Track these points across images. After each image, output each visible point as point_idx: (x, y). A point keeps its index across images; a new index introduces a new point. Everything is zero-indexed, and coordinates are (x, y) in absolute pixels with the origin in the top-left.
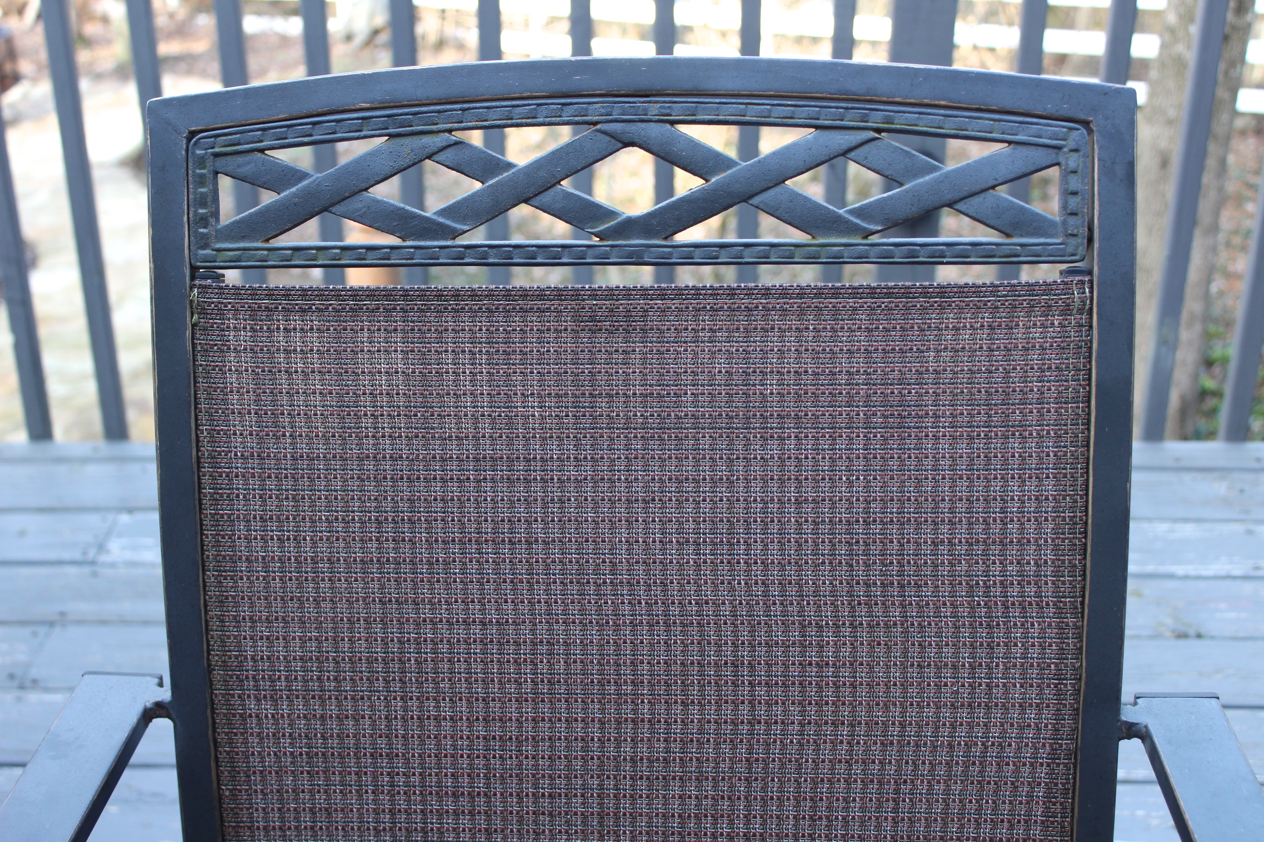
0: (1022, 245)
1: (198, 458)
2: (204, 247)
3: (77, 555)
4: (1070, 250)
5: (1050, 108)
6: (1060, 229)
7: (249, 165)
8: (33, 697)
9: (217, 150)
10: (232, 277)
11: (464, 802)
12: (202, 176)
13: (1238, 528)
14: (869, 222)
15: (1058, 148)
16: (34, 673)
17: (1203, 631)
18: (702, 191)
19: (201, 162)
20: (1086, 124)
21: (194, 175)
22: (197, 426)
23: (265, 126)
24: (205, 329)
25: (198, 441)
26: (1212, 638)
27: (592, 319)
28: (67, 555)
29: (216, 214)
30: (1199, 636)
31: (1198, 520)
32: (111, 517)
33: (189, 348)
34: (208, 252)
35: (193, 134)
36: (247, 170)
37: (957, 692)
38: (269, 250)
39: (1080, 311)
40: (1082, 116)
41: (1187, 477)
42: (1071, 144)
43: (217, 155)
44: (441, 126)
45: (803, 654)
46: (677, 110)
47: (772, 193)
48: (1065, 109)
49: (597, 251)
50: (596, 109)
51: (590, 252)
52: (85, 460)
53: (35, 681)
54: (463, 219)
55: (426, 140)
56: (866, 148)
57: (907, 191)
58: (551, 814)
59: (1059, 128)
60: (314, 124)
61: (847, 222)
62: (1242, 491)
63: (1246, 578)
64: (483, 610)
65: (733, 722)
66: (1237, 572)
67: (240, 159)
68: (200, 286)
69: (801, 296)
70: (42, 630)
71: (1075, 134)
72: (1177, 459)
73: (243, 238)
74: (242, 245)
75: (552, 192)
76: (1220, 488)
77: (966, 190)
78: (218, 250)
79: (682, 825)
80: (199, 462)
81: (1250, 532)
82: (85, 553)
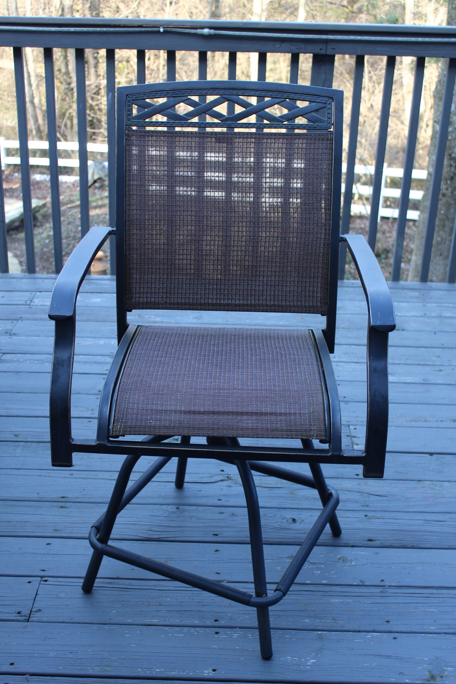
0: (317, 125)
1: (126, 170)
2: (129, 121)
3: (24, 303)
4: (328, 126)
5: (324, 94)
6: (326, 122)
7: (140, 102)
8: (15, 337)
9: (133, 99)
10: (134, 128)
11: (185, 256)
12: (129, 105)
13: (421, 304)
14: (283, 119)
15: (326, 103)
16: (14, 332)
17: (404, 329)
18: (245, 111)
19: (129, 101)
20: (332, 98)
21: (128, 104)
22: (126, 163)
23: (145, 94)
24: (129, 140)
25: (126, 166)
26: (407, 330)
27: (219, 139)
28: (20, 303)
29: (132, 113)
30: (403, 330)
31: (408, 302)
32: (34, 293)
33: (125, 144)
34: (130, 122)
35: (127, 95)
36: (140, 104)
37: (302, 229)
38: (144, 122)
39: (330, 140)
40: (331, 96)
41: (406, 291)
42: (329, 103)
43: (133, 100)
44: (186, 95)
45: (266, 219)
46: (240, 92)
47: (261, 112)
48: (328, 95)
49: (221, 124)
50: (222, 92)
51: (219, 124)
52: (22, 278)
53: (15, 334)
54: (190, 116)
55: (182, 98)
56: (283, 102)
57: (292, 112)
58: (206, 260)
59: (326, 99)
60: (156, 93)
61: (278, 119)
62: (424, 295)
63: (421, 317)
64: (191, 208)
65: (249, 236)
66: (419, 315)
67: (138, 101)
68: (128, 130)
69: (267, 135)
70: (15, 322)
71: (330, 100)
72: (403, 286)
73: (138, 119)
74: (138, 121)
75: (211, 110)
76: (417, 294)
77: (305, 112)
78: (132, 122)
79: (237, 263)
80: (126, 171)
81: (424, 305)
82: (26, 302)
